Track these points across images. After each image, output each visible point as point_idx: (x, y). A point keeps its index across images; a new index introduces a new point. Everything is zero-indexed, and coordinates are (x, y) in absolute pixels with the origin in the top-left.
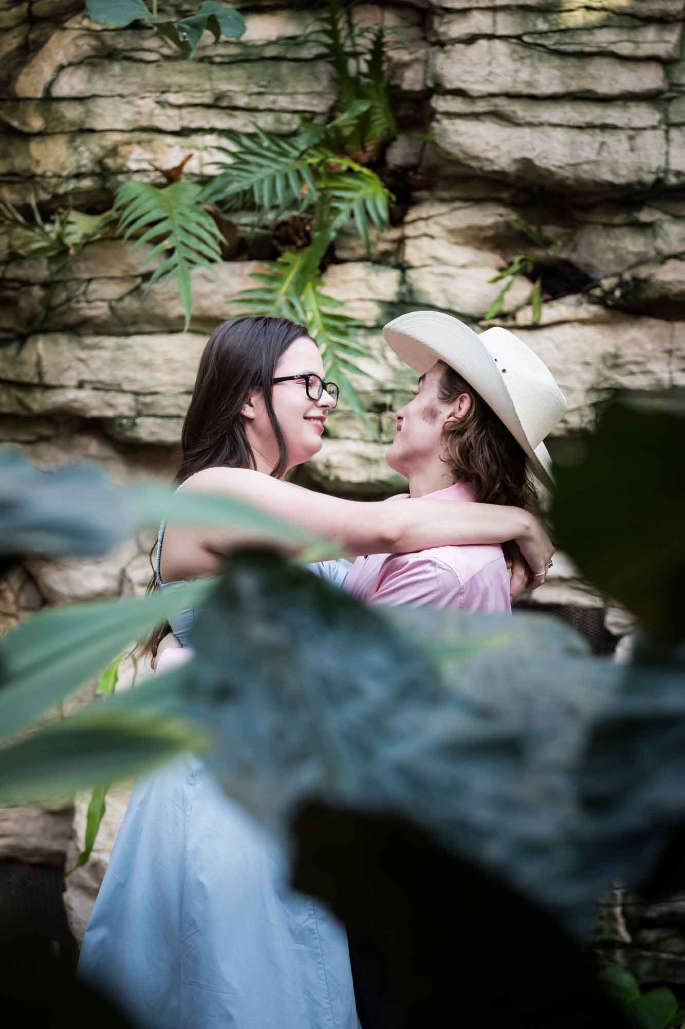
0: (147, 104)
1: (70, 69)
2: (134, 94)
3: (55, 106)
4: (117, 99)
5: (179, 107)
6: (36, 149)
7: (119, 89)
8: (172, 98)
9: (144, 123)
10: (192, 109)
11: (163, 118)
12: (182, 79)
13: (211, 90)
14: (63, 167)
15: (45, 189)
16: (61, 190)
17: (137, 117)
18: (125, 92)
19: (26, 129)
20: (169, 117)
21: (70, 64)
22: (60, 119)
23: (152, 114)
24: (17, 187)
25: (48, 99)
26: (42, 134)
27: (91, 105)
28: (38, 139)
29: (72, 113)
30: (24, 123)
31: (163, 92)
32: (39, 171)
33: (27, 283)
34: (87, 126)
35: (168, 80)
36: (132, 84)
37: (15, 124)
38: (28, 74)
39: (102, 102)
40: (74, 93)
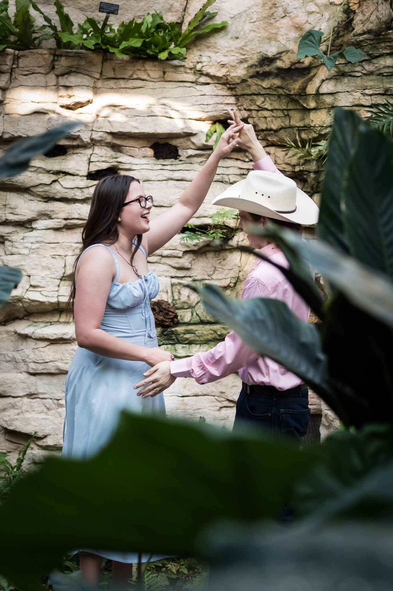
0: (358, 95)
1: (327, 81)
2: (353, 91)
3: (321, 97)
4: (346, 93)
5: (371, 95)
6: (313, 115)
7: (347, 89)
8: (367, 92)
9: (357, 103)
10: (376, 96)
11: (364, 100)
12: (371, 83)
13: (383, 87)
14: (324, 123)
15: (315, 132)
16: (323, 133)
17: (354, 101)
18: (349, 90)
19: (308, 107)
20: (366, 100)
21: (327, 79)
22: (324, 103)
23: (359, 99)
24: (306, 131)
25: (318, 94)
26: (314, 109)
27: (337, 96)
28: (313, 111)
29: (329, 100)
30: (308, 105)
31: (364, 89)
32: (313, 125)
33: (309, 172)
34: (335, 105)
35: (366, 84)
36: (352, 86)
37: (305, 105)
38: (311, 84)
39: (340, 94)
40: (329, 92)
